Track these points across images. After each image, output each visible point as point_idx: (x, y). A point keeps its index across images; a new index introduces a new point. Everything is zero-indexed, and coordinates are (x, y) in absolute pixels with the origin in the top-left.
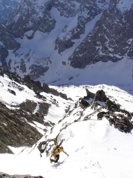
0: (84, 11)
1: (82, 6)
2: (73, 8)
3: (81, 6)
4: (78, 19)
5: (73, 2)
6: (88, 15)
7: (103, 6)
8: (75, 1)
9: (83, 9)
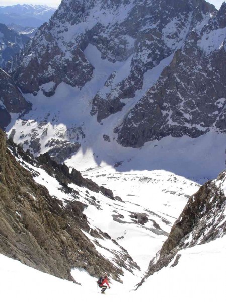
0: (142, 51)
1: (140, 44)
2: (123, 46)
3: (136, 43)
4: (132, 64)
5: (123, 37)
6: (149, 58)
7: (174, 45)
8: (127, 35)
9: (141, 48)
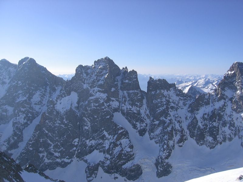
0: (19, 116)
1: (17, 111)
2: (5, 114)
3: (14, 111)
4: (13, 125)
5: (4, 107)
6: (24, 119)
7: (40, 109)
8: (7, 106)
9: (18, 114)
